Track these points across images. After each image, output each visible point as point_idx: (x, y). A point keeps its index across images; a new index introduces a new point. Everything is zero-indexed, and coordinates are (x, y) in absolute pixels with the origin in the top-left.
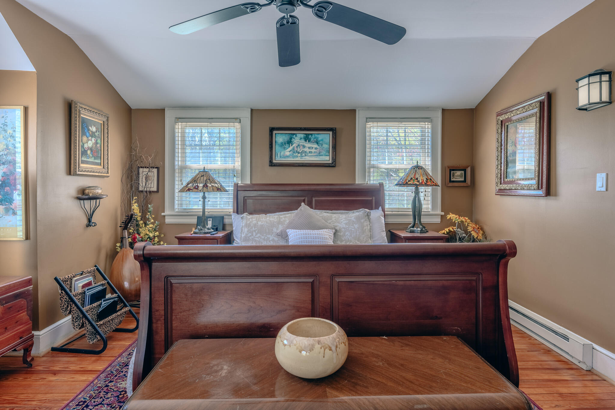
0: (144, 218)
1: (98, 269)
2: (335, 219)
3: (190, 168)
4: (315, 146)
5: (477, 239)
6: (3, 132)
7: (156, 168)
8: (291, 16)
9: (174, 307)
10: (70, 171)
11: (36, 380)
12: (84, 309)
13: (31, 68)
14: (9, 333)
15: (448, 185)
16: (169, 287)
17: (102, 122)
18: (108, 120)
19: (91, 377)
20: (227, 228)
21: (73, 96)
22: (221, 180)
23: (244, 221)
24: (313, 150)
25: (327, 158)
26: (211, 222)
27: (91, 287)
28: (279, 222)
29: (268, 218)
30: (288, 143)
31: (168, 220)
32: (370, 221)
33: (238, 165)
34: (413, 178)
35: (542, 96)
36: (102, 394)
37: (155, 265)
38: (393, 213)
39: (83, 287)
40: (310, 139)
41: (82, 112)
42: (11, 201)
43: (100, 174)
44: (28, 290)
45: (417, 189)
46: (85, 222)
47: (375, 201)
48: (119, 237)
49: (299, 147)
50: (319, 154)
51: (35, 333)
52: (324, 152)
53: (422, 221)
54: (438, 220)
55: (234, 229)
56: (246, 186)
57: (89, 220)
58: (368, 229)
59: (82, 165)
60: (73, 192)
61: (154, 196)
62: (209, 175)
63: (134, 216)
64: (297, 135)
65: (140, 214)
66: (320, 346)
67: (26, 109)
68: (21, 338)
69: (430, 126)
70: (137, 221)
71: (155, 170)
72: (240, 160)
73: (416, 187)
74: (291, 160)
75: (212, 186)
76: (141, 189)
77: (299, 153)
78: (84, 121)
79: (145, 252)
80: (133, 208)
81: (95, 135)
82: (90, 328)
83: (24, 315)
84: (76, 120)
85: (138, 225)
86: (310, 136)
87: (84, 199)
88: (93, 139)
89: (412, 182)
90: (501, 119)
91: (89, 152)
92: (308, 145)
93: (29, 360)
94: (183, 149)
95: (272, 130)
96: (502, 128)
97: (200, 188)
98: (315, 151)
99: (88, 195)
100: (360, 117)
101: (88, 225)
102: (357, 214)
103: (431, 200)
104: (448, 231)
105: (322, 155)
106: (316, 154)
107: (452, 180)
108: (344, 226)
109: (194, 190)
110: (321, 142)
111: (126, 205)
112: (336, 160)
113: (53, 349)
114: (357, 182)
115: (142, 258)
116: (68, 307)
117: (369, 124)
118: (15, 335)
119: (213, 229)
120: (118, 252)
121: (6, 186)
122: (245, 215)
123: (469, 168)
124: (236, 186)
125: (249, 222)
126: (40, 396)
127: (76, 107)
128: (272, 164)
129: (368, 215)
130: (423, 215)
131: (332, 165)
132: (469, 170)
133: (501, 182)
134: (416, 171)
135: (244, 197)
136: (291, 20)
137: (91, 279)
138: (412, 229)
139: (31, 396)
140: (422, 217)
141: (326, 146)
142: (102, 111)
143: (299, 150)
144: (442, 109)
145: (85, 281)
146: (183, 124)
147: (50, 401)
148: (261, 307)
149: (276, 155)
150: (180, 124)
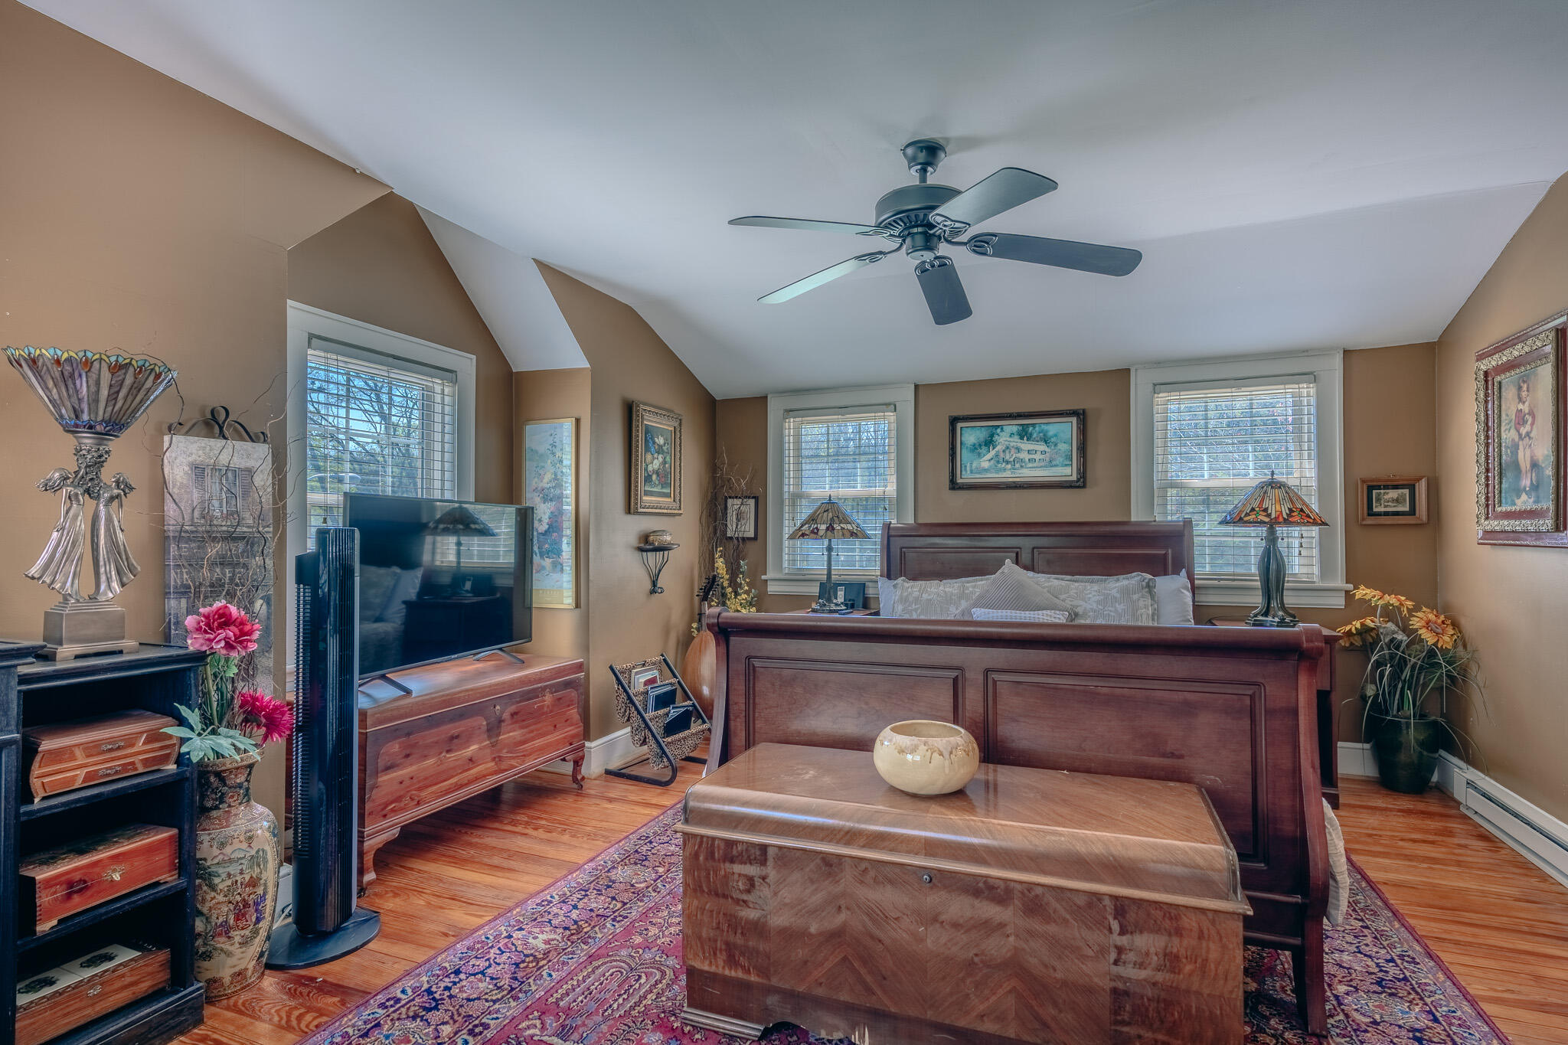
0: (733, 582)
1: (665, 660)
2: (1076, 593)
3: (808, 496)
4: (1042, 447)
5: (1437, 647)
6: (551, 456)
7: (753, 498)
8: (937, 258)
9: (757, 700)
10: (629, 509)
11: (589, 805)
12: (647, 716)
13: (583, 363)
14: (558, 733)
15: (1364, 523)
16: (751, 671)
17: (673, 429)
18: (680, 425)
19: (655, 812)
20: (873, 604)
21: (634, 395)
22: (859, 518)
23: (899, 593)
24: (1037, 457)
25: (1067, 471)
26: (843, 593)
27: (656, 685)
28: (962, 596)
29: (941, 588)
30: (986, 445)
31: (772, 588)
32: (1153, 598)
33: (891, 489)
34: (1257, 509)
35: (1562, 316)
36: (668, 833)
37: (733, 640)
38: (1222, 582)
39: (646, 683)
40: (1031, 434)
41: (645, 417)
42: (559, 552)
43: (669, 511)
44: (578, 678)
45: (1272, 531)
46: (649, 586)
47: (1173, 558)
48: (697, 611)
49: (1007, 452)
50: (1051, 464)
51: (587, 744)
52: (1060, 460)
53: (1285, 602)
54: (1339, 602)
55: (881, 606)
56: (910, 528)
57: (654, 584)
58: (1148, 615)
59: (644, 498)
60: (633, 539)
61: (750, 545)
62: (839, 510)
63: (717, 579)
64: (1005, 427)
65: (727, 577)
66: (926, 748)
67: (578, 421)
68: (571, 744)
69: (1312, 391)
70: (723, 588)
71: (752, 502)
72: (895, 481)
73: (1269, 528)
74: (993, 477)
75: (843, 528)
76: (729, 535)
77: (1008, 462)
78: (648, 430)
79: (720, 620)
80: (716, 565)
81: (663, 450)
82: (654, 746)
83: (574, 713)
84: (638, 431)
85: (724, 595)
86: (1031, 429)
87: (647, 551)
88: (660, 456)
89: (1254, 516)
90: (1484, 368)
91: (654, 477)
92: (1026, 446)
93: (579, 778)
94: (798, 464)
95: (954, 421)
96: (1487, 389)
97: (821, 533)
98: (1042, 457)
99: (653, 544)
100: (1139, 386)
101: (653, 592)
102: (1125, 582)
103: (1318, 556)
104: (1358, 626)
105: (1056, 466)
106: (1043, 464)
107: (1375, 510)
108: (1094, 606)
109: (812, 535)
110: (1053, 440)
111: (707, 561)
112: (1088, 475)
113: (608, 772)
114: (1133, 519)
115: (716, 628)
116: (625, 711)
117: (1161, 397)
118: (564, 738)
119: (846, 605)
120: (694, 637)
121: (553, 532)
122: (900, 580)
123: (1423, 482)
124: (887, 527)
125: (905, 594)
126: (594, 823)
127: (638, 411)
128: (954, 485)
129: (1150, 588)
130: (1287, 589)
131: (1081, 483)
132: (1422, 488)
133: (1488, 514)
134: (1265, 492)
135: (901, 548)
136: (936, 263)
137: (656, 673)
138: (1260, 618)
139: (585, 821)
140: (1285, 593)
141: (1063, 447)
142: (672, 411)
143: (1007, 458)
144: (1345, 351)
145: (648, 676)
146: (797, 419)
147: (606, 830)
148: (877, 711)
149: (963, 469)
150: (792, 420)
